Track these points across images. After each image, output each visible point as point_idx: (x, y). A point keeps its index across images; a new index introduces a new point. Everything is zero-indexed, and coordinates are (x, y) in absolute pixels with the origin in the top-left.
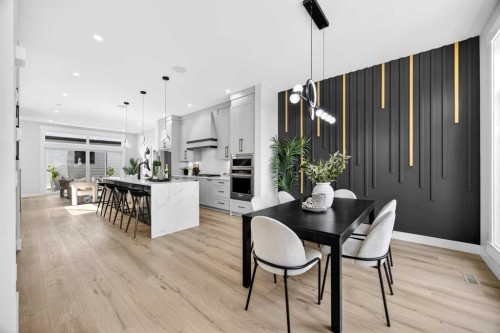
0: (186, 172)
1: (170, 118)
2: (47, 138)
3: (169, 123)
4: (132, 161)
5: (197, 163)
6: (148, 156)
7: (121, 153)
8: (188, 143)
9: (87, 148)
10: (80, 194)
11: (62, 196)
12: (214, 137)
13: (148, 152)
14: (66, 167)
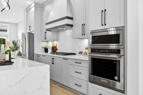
0: (46, 50)
1: (33, 5)
5: (55, 42)
12: (70, 16)
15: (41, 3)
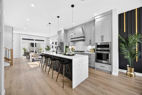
1: (63, 30)
2: (23, 39)
3: (63, 32)
4: (48, 46)
5: (73, 47)
6: (53, 44)
7: (44, 43)
8: (71, 39)
9: (34, 42)
10: (33, 58)
11: (27, 58)
12: (84, 36)
13: (53, 43)
14: (28, 48)
15: (66, 29)
